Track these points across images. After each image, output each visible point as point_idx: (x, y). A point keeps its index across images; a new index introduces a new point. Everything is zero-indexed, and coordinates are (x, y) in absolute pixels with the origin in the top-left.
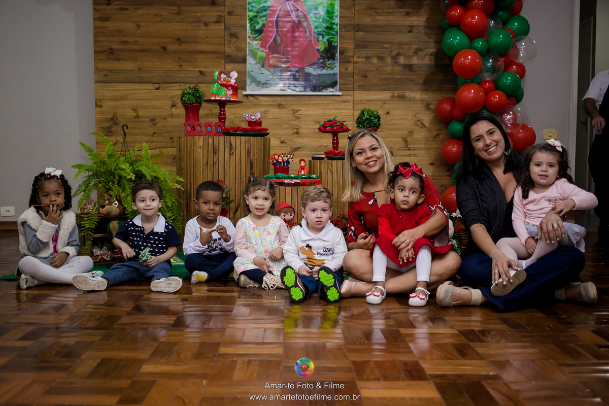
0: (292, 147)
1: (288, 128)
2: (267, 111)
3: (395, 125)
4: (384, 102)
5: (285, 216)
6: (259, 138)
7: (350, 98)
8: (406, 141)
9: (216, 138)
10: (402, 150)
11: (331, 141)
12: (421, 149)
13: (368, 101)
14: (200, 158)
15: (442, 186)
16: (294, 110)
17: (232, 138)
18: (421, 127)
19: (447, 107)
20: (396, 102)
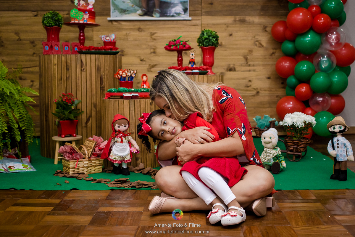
0: (150, 65)
1: (147, 48)
2: (129, 34)
3: (236, 45)
4: (227, 25)
5: (119, 127)
6: (109, 56)
7: (198, 22)
8: (246, 59)
9: (69, 56)
10: (243, 66)
11: (176, 58)
12: (259, 65)
13: (214, 24)
14: (55, 74)
15: (277, 96)
16: (151, 33)
17: (83, 56)
18: (259, 47)
19: (281, 29)
20: (238, 25)
